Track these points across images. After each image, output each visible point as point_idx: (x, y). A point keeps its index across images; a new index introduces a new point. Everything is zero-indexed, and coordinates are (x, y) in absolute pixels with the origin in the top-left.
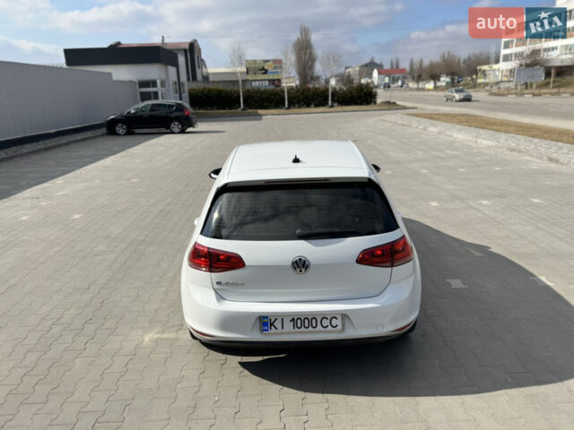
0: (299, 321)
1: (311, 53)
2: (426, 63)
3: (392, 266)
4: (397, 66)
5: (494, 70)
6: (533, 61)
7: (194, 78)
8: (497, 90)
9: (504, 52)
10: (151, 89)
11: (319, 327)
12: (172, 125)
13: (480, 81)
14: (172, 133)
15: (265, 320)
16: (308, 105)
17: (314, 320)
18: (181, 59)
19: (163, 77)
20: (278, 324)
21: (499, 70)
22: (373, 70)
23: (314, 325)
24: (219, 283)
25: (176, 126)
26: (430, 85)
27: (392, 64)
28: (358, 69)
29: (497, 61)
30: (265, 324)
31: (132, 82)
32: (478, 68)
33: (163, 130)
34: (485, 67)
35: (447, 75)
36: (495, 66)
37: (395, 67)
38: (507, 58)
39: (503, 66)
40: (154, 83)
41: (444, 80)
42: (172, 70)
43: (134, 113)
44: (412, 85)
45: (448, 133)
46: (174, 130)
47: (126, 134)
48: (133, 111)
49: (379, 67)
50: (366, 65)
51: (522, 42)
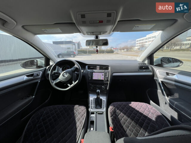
2: (122, 47)
7: (79, 48)
8: (136, 52)
9: (136, 45)
10: (70, 49)
13: (132, 50)
16: (101, 53)
18: (76, 45)
19: (72, 47)
25: (72, 56)
26: (123, 51)
29: (135, 47)
31: (66, 48)
32: (132, 48)
36: (135, 48)
37: (116, 48)
38: (137, 46)
39: (136, 47)
41: (125, 50)
42: (74, 46)
43: (63, 53)
44: (119, 51)
49: (113, 48)
50: (111, 48)
51: (140, 43)
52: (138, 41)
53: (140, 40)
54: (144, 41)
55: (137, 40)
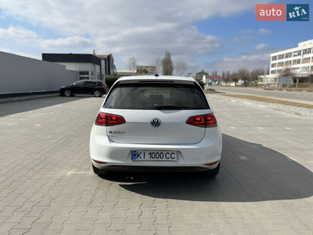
0: (153, 154)
1: (171, 66)
2: (231, 73)
3: (206, 127)
4: (216, 74)
5: (267, 78)
6: (287, 74)
7: (109, 73)
8: (268, 87)
9: (272, 69)
10: (87, 76)
11: (165, 159)
12: (95, 93)
13: (259, 83)
14: (95, 97)
15: (135, 153)
17: (162, 154)
18: (103, 62)
19: (93, 70)
20: (142, 155)
21: (269, 78)
22: (203, 76)
23: (162, 157)
24: (110, 132)
25: (97, 93)
26: (233, 84)
27: (213, 73)
28: (195, 75)
29: (268, 74)
30: (135, 155)
31: (76, 71)
32: (258, 76)
33: (90, 95)
34: (262, 77)
35: (242, 80)
36: (267, 76)
37: (214, 75)
38: (273, 72)
39: (271, 76)
40: (87, 73)
41: (241, 82)
42: (98, 67)
43: (76, 86)
44: (223, 84)
45: (242, 102)
46: (96, 95)
47: (70, 96)
48: (75, 84)
49: (207, 75)
50: (200, 73)
51: (281, 64)
52: (274, 58)
53: (281, 57)
54: (292, 59)
55: (273, 55)
